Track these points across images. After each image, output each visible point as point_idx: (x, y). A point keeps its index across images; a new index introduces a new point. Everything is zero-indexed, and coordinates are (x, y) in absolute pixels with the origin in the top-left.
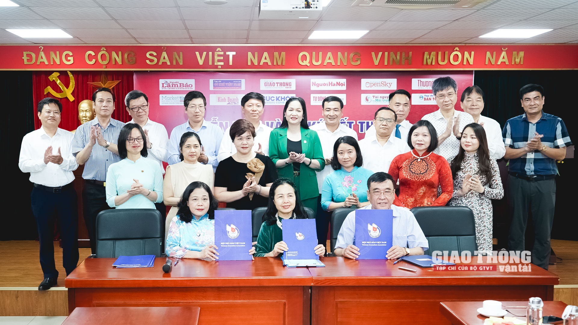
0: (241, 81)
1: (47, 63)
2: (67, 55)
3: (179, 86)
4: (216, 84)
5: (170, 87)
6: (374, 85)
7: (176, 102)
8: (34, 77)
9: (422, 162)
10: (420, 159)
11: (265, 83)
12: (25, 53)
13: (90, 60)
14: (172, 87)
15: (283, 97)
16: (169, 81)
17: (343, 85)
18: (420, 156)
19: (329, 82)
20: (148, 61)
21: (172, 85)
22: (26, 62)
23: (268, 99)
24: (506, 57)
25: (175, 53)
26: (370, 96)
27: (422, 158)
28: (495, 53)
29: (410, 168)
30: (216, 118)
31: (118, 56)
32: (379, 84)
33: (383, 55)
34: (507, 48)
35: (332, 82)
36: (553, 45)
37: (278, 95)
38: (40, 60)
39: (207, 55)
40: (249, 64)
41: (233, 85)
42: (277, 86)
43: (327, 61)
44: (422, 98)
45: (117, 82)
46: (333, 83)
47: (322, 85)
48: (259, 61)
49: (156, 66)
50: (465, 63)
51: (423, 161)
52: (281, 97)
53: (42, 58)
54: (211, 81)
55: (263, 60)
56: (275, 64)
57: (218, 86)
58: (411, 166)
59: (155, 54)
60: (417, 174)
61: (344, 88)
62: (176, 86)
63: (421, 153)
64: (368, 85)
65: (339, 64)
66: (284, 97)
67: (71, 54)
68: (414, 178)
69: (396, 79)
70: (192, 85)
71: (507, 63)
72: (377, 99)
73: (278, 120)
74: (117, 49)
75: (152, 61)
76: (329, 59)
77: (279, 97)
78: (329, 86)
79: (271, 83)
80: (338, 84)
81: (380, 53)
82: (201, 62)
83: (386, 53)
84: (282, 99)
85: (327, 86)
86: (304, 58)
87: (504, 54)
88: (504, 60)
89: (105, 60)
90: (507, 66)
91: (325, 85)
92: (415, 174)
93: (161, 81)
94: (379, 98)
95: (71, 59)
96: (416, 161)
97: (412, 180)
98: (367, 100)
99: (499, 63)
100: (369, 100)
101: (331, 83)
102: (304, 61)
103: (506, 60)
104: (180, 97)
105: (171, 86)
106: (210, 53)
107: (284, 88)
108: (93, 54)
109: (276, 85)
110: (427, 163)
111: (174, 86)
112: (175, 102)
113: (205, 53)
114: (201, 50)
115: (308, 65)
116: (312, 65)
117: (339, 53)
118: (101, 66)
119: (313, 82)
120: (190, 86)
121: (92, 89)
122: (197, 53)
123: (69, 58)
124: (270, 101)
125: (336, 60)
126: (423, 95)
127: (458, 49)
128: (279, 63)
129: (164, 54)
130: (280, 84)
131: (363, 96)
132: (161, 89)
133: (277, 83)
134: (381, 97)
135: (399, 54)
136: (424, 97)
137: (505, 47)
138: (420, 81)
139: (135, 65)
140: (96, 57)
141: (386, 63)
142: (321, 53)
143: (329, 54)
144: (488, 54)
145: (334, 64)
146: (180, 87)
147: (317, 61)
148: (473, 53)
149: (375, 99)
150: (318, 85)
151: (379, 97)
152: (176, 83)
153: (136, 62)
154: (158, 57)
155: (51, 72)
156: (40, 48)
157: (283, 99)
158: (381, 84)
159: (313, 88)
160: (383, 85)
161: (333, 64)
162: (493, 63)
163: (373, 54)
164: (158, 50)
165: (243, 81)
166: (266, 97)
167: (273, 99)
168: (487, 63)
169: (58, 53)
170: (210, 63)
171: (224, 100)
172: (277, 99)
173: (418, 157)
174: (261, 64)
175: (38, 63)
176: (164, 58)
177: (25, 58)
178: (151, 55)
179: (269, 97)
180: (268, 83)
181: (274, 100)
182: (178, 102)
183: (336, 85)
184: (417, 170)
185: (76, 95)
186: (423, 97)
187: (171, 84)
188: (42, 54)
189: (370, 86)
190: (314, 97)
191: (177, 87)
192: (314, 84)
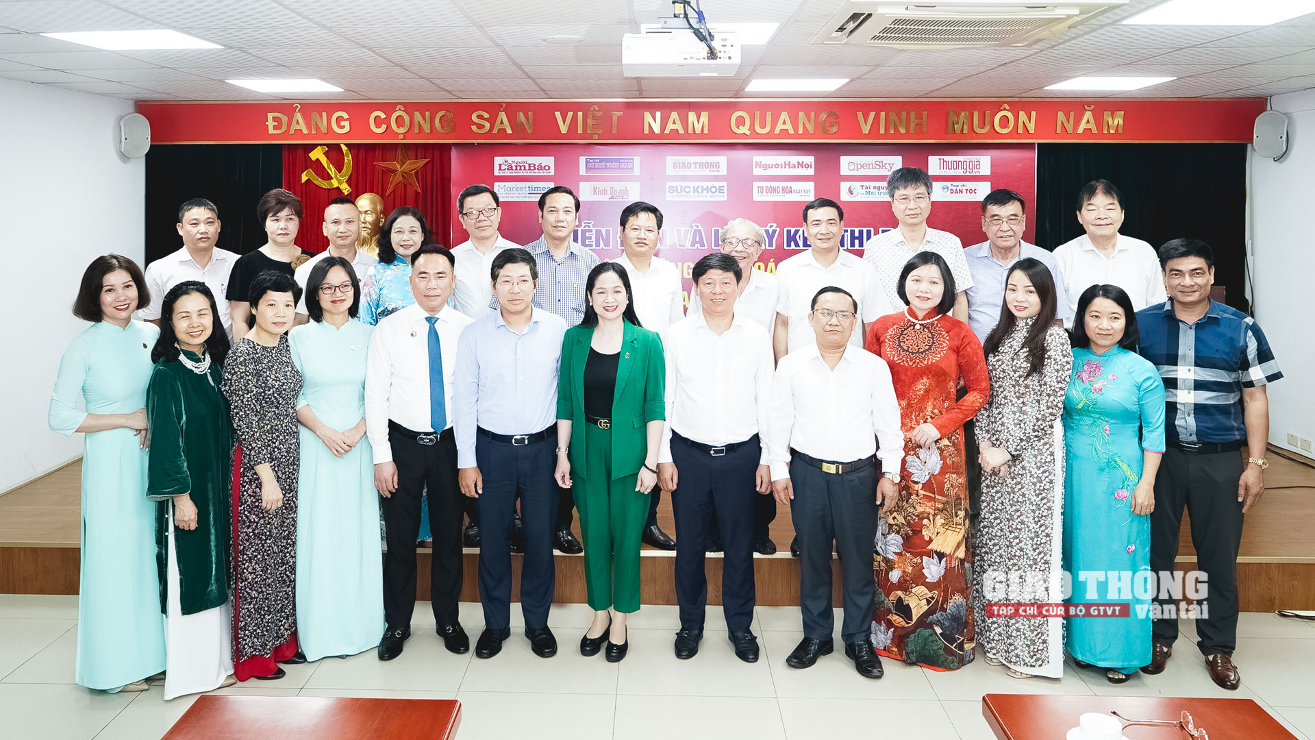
0: (633, 159)
1: (305, 131)
2: (339, 119)
3: (527, 168)
4: (590, 165)
5: (512, 169)
6: (862, 166)
7: (522, 195)
8: (285, 153)
9: (923, 330)
10: (920, 325)
11: (674, 163)
12: (270, 116)
13: (378, 126)
14: (516, 169)
15: (705, 187)
16: (510, 159)
17: (807, 166)
18: (920, 318)
19: (785, 162)
20: (474, 128)
21: (516, 167)
22: (271, 131)
23: (679, 191)
24: (1092, 120)
25: (521, 114)
26: (856, 185)
27: (923, 322)
28: (1072, 113)
29: (900, 342)
30: (589, 222)
31: (424, 119)
32: (871, 166)
33: (877, 117)
34: (1093, 106)
35: (789, 162)
36: (1176, 100)
37: (697, 184)
38: (294, 127)
39: (575, 117)
40: (646, 131)
41: (619, 166)
42: (696, 168)
43: (780, 126)
44: (946, 190)
45: (422, 162)
46: (791, 163)
47: (772, 167)
48: (663, 126)
49: (489, 134)
50: (1020, 131)
51: (925, 330)
52: (702, 187)
53: (298, 123)
54: (582, 160)
55: (670, 126)
56: (690, 131)
57: (594, 168)
58: (901, 338)
59: (486, 115)
60: (913, 353)
61: (811, 172)
62: (523, 168)
63: (921, 315)
64: (852, 167)
65: (800, 131)
66: (708, 187)
67: (346, 116)
68: (907, 362)
69: (901, 157)
70: (549, 167)
71: (1095, 131)
72: (868, 190)
73: (697, 226)
74: (422, 107)
75: (480, 127)
76: (784, 123)
77: (699, 187)
78: (785, 167)
79: (684, 163)
80: (801, 165)
81: (872, 114)
82: (564, 129)
83: (883, 114)
84: (703, 189)
85: (782, 167)
86: (741, 122)
87: (1088, 115)
88: (1089, 126)
89: (403, 127)
90: (1094, 136)
91: (777, 166)
92: (908, 353)
93: (498, 160)
94: (872, 190)
95: (347, 124)
96: (912, 327)
97: (902, 364)
98: (851, 192)
99: (1080, 131)
100: (854, 192)
101: (787, 163)
102: (741, 127)
103: (1092, 126)
104: (529, 187)
105: (514, 168)
106: (580, 114)
107: (707, 172)
108: (383, 116)
109: (693, 166)
110: (931, 333)
111: (518, 168)
112: (520, 195)
113: (570, 114)
114: (564, 108)
115: (748, 133)
116: (754, 133)
117: (801, 114)
118: (396, 135)
119: (756, 162)
120: (547, 168)
121: (380, 172)
122: (558, 114)
123: (342, 123)
124: (683, 193)
125: (795, 126)
126: (949, 184)
127: (1007, 108)
128: (698, 131)
129: (503, 116)
130: (700, 166)
131: (844, 186)
132: (496, 173)
133: (695, 163)
134: (874, 187)
135: (904, 114)
136: (950, 187)
137: (1089, 104)
138: (942, 161)
139: (453, 133)
140: (387, 121)
141: (882, 131)
142: (769, 114)
143: (784, 116)
144: (1061, 115)
145: (793, 133)
146: (529, 169)
147: (763, 126)
148: (1033, 113)
149: (864, 190)
150: (766, 167)
151: (872, 188)
152: (522, 162)
153: (454, 130)
154: (492, 121)
155: (314, 147)
156: (294, 106)
157: (705, 189)
158: (874, 165)
159: (757, 171)
160: (878, 167)
161: (791, 132)
162: (1070, 130)
163: (860, 114)
164: (493, 108)
165: (637, 160)
166: (677, 187)
167: (687, 190)
168: (1059, 131)
169: (324, 114)
170: (580, 131)
171: (603, 192)
172: (695, 190)
173: (916, 321)
174: (667, 131)
175: (292, 132)
176: (502, 123)
177: (270, 123)
178: (479, 117)
179: (681, 187)
180: (680, 163)
181: (690, 192)
182: (526, 195)
183: (796, 166)
184: (912, 345)
185: (353, 185)
186: (948, 188)
187: (513, 165)
188: (298, 116)
189: (856, 169)
190: (758, 187)
191: (525, 169)
192: (759, 165)
